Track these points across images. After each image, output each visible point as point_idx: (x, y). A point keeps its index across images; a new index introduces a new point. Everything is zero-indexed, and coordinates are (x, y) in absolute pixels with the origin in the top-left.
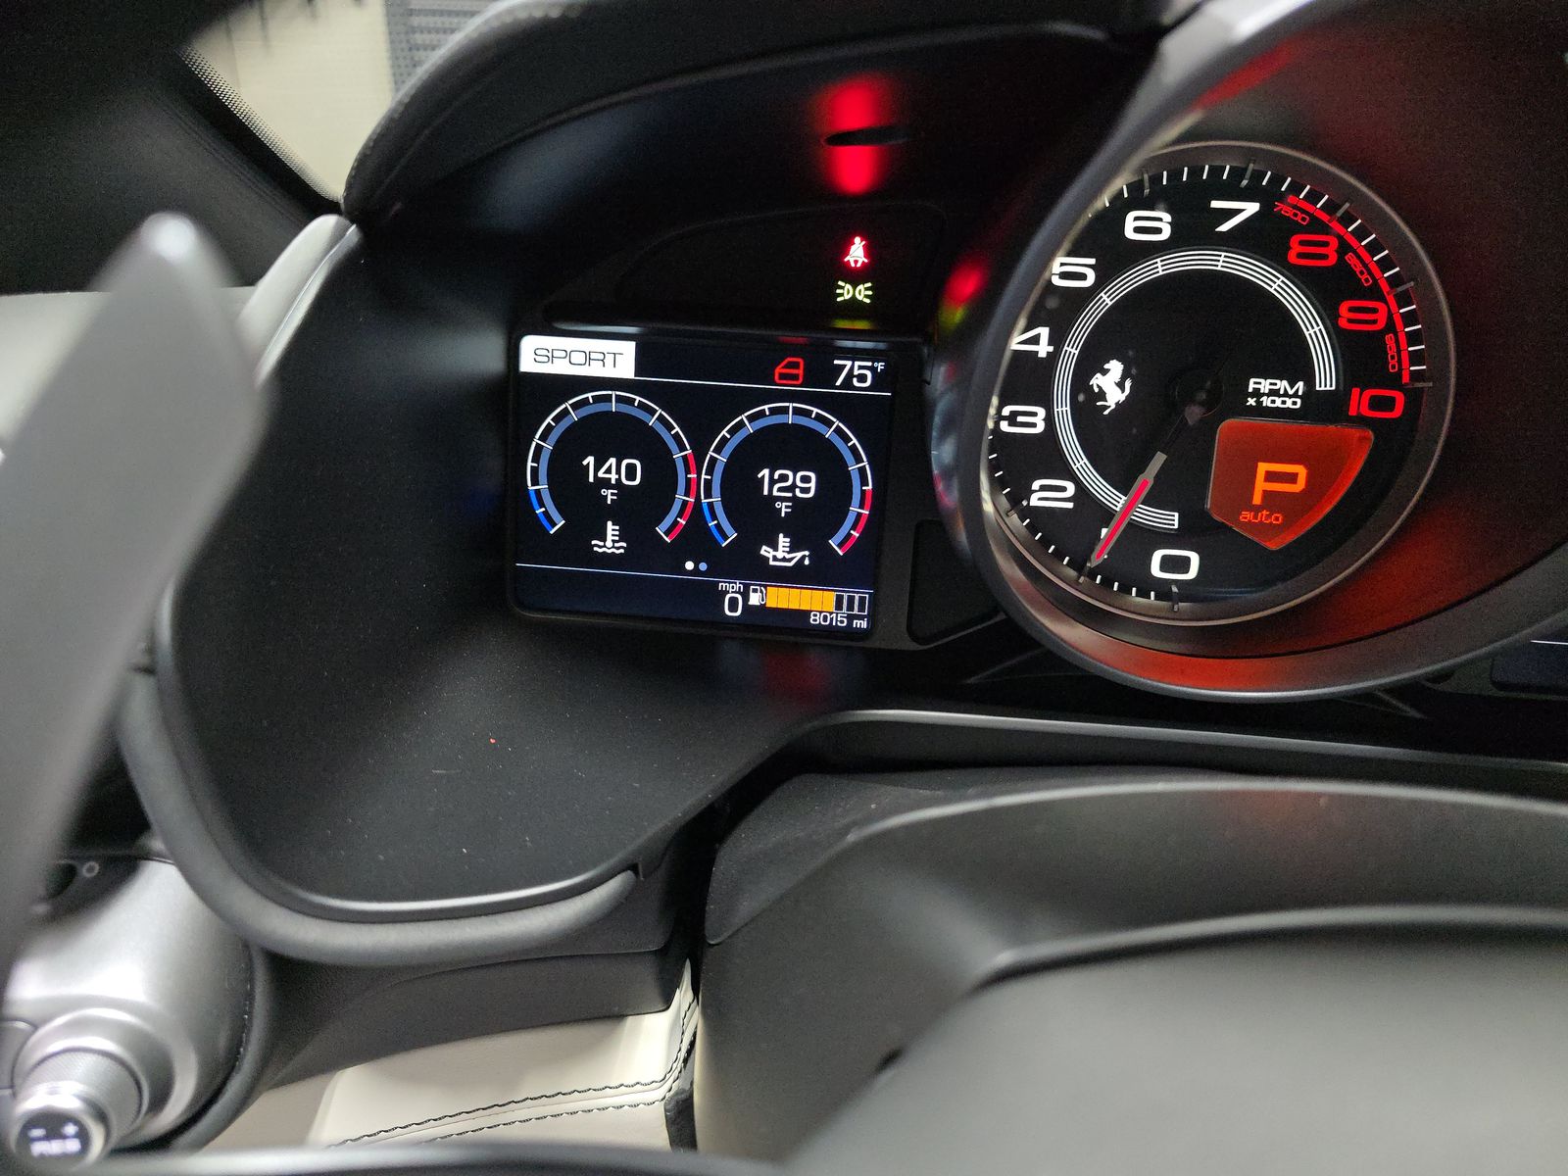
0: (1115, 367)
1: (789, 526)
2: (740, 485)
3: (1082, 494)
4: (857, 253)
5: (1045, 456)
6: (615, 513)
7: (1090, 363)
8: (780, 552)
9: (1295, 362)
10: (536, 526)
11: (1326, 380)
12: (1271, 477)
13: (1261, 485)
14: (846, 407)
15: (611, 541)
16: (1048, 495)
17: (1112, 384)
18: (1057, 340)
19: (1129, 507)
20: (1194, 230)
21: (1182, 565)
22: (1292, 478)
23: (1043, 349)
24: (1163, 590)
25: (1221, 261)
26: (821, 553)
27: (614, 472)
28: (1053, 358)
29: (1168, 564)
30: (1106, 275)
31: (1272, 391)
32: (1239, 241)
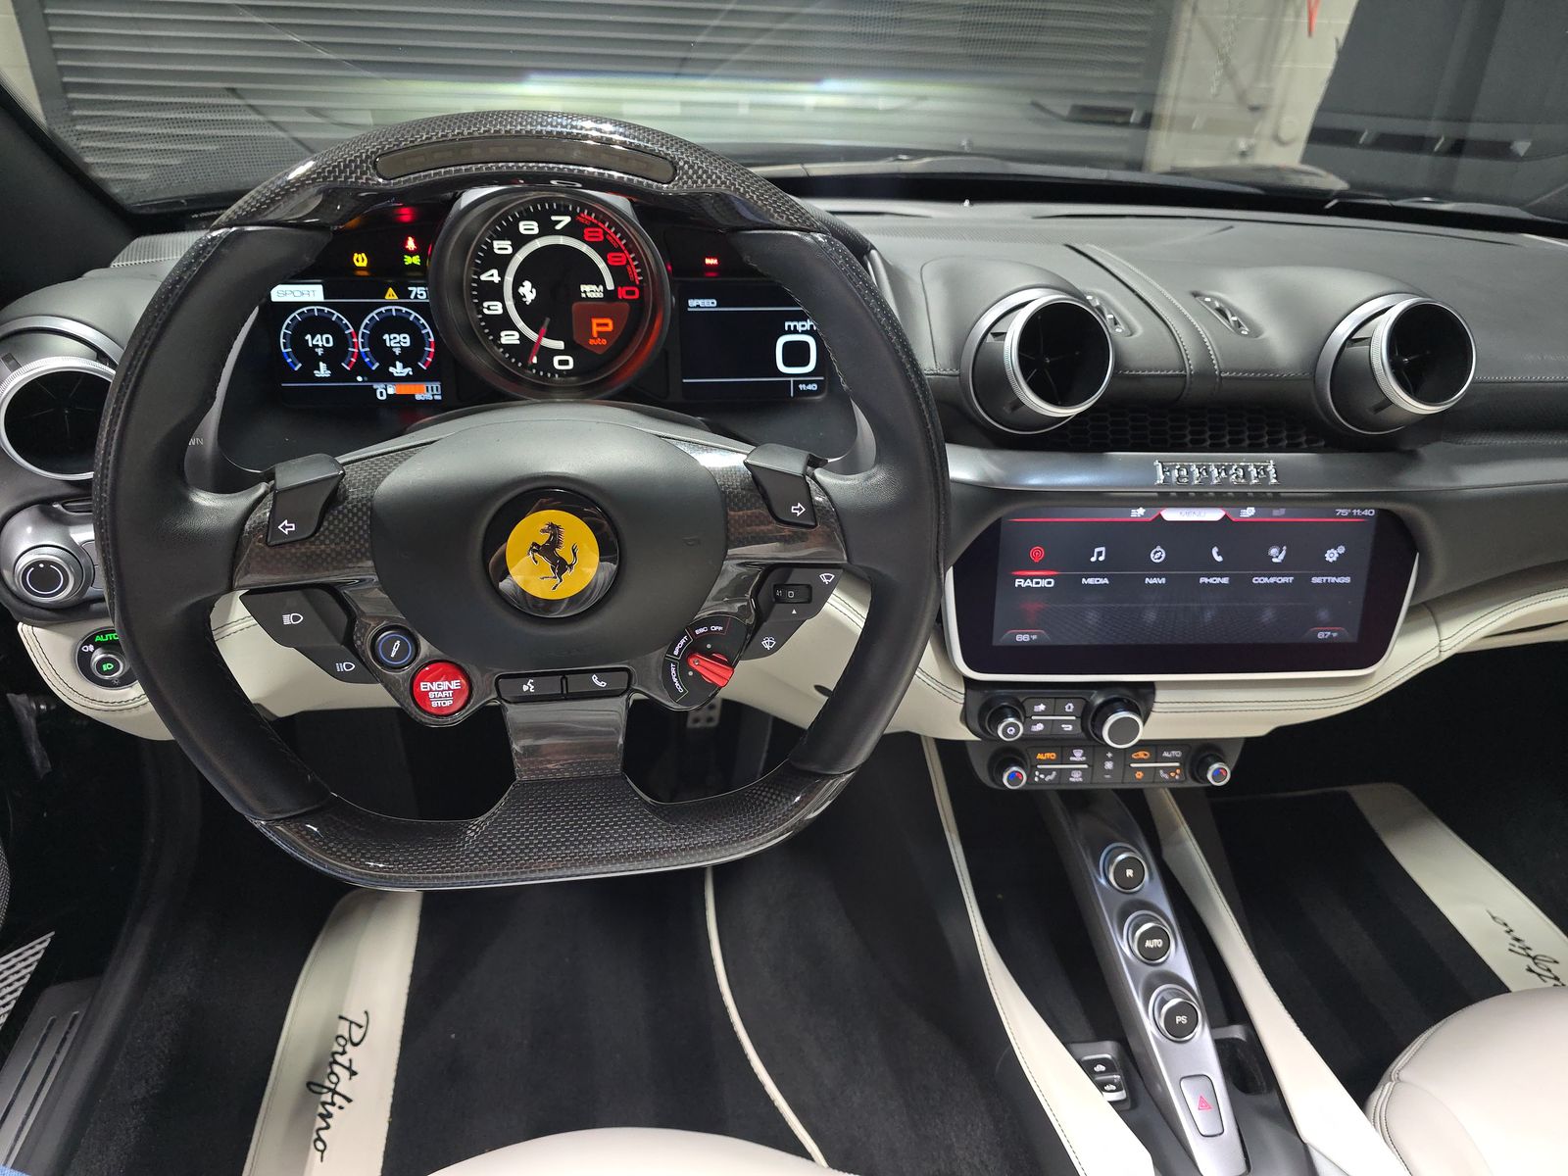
0: (527, 284)
1: (400, 358)
2: (375, 341)
3: (522, 337)
4: (411, 244)
5: (505, 322)
6: (323, 359)
7: (517, 283)
8: (398, 370)
9: (598, 280)
10: (289, 368)
11: (610, 286)
12: (598, 325)
13: (595, 329)
14: (417, 307)
15: (323, 371)
16: (509, 338)
17: (528, 292)
18: (502, 274)
19: (540, 339)
20: (547, 229)
21: (566, 363)
22: (606, 325)
23: (496, 279)
24: (560, 372)
25: (562, 240)
26: (415, 368)
27: (321, 341)
28: (501, 283)
29: (561, 363)
30: (516, 248)
31: (590, 291)
32: (564, 232)
